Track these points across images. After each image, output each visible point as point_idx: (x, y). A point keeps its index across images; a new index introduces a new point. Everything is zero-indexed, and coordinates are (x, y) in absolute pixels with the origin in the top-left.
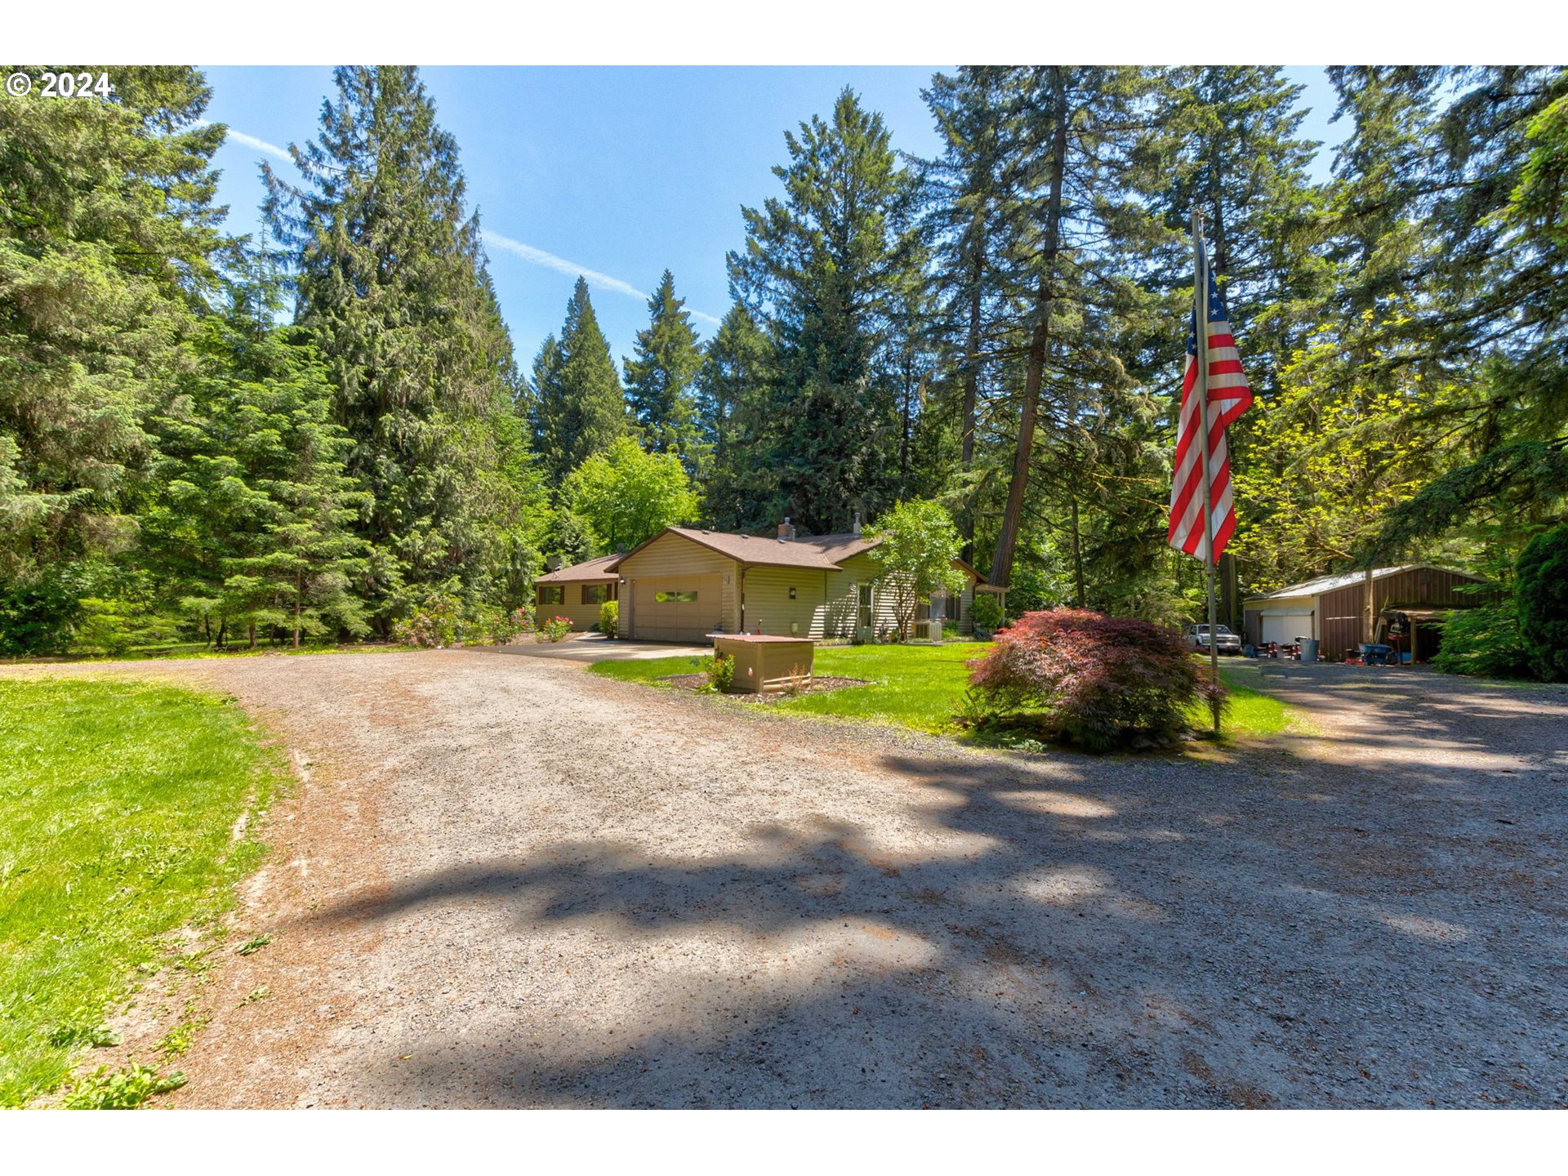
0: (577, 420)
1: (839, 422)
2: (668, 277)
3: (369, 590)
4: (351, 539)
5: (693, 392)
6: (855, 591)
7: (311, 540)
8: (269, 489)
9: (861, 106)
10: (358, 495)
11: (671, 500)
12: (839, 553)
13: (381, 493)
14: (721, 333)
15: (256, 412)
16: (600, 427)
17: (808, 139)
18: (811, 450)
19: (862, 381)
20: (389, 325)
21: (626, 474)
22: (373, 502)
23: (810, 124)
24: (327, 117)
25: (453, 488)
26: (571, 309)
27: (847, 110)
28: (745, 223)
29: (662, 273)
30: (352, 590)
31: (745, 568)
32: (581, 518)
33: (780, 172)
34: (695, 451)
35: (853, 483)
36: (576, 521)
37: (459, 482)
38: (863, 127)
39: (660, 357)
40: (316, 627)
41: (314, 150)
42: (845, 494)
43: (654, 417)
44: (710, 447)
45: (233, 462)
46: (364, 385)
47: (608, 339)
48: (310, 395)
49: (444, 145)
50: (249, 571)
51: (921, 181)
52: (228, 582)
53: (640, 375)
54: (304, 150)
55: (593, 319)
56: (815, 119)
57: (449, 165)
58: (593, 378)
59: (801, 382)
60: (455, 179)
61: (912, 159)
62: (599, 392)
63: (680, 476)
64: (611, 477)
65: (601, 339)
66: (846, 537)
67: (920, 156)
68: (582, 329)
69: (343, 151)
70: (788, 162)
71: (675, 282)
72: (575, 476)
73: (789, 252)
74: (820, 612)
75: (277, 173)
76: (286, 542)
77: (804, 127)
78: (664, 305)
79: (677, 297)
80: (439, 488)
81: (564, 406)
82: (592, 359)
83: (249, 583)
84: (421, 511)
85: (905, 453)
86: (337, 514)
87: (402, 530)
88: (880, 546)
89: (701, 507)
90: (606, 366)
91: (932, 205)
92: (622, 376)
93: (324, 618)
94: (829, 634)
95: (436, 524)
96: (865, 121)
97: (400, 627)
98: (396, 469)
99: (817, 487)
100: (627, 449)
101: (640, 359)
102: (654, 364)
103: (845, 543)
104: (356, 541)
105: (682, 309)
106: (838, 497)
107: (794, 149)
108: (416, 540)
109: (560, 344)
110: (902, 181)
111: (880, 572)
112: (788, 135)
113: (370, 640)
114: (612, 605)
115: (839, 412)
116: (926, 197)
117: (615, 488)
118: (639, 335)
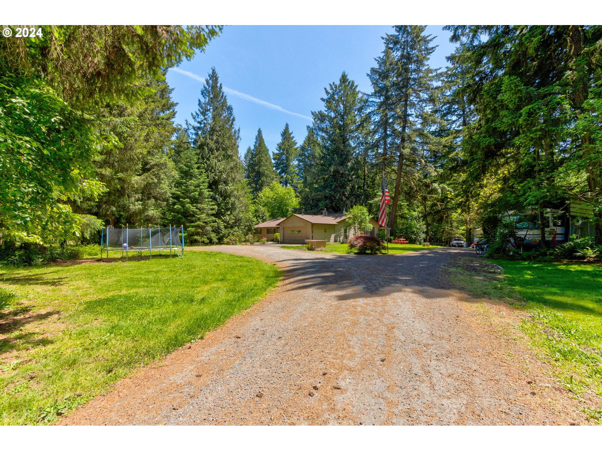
0: (259, 175)
1: (342, 177)
2: (287, 125)
3: (217, 231)
4: (213, 218)
5: (296, 163)
6: (343, 231)
7: (205, 219)
8: (195, 206)
9: (348, 77)
10: (213, 207)
11: (290, 201)
12: (339, 220)
13: (219, 205)
14: (305, 142)
15: (193, 188)
16: (266, 177)
17: (332, 89)
18: (333, 186)
19: (349, 164)
20: (219, 161)
21: (276, 193)
22: (217, 208)
23: (332, 84)
24: (200, 104)
25: (235, 203)
26: (256, 139)
27: (344, 79)
28: (312, 116)
29: (285, 124)
30: (213, 231)
31: (313, 225)
32: (264, 208)
33: (323, 100)
34: (297, 183)
35: (347, 196)
36: (262, 209)
37: (237, 202)
38: (349, 85)
39: (285, 152)
40: (206, 241)
41: (197, 114)
42: (344, 199)
43: (283, 171)
44: (301, 181)
45: (188, 200)
46: (214, 178)
47: (268, 148)
48: (203, 182)
49: (230, 109)
50: (193, 227)
51: (367, 101)
52: (188, 229)
53: (278, 157)
54: (194, 114)
55: (264, 142)
56: (334, 83)
57: (231, 114)
58: (264, 161)
59: (330, 165)
60: (232, 117)
61: (364, 94)
62: (265, 166)
63: (293, 193)
64: (271, 194)
65: (266, 148)
66: (341, 214)
67: (367, 93)
68: (260, 145)
69: (204, 114)
70: (326, 97)
71: (289, 127)
72: (260, 194)
73: (326, 124)
74: (333, 236)
75: (189, 122)
76: (199, 219)
77: (330, 85)
78: (286, 135)
79: (290, 132)
80: (232, 204)
81: (254, 170)
82: (264, 155)
83: (193, 229)
84: (227, 210)
85: (364, 185)
86: (210, 212)
87: (224, 215)
88: (349, 218)
89: (300, 203)
90: (268, 156)
91: (371, 108)
92: (272, 157)
93: (208, 238)
94: (335, 241)
95: (231, 213)
96: (349, 83)
97: (225, 240)
98: (221, 199)
99: (335, 198)
100: (276, 185)
101: (278, 152)
102: (283, 154)
103: (341, 217)
104: (214, 219)
105: (292, 135)
106: (342, 200)
107: (327, 93)
108: (227, 218)
109: (253, 150)
110: (361, 100)
111: (350, 225)
112: (325, 89)
113: (217, 244)
114: (277, 234)
115: (342, 174)
116: (369, 106)
117: (273, 198)
118: (278, 145)
